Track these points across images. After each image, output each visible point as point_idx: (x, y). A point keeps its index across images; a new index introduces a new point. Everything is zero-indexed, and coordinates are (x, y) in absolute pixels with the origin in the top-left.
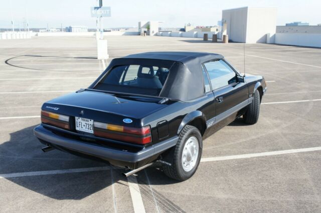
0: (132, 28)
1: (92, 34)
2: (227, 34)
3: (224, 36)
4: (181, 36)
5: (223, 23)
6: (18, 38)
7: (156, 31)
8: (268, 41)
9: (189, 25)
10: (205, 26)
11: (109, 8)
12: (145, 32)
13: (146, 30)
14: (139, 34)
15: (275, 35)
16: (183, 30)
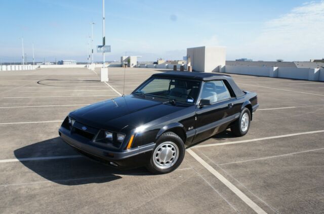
0: (113, 62)
1: (83, 66)
2: (191, 65)
3: (189, 67)
4: (156, 67)
5: (187, 58)
6: (26, 69)
7: (135, 64)
8: (220, 70)
9: (161, 59)
10: (173, 60)
11: (109, 46)
12: (126, 65)
13: (127, 63)
14: (121, 66)
15: (225, 67)
16: (156, 63)
